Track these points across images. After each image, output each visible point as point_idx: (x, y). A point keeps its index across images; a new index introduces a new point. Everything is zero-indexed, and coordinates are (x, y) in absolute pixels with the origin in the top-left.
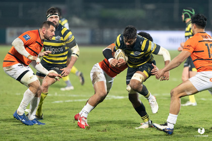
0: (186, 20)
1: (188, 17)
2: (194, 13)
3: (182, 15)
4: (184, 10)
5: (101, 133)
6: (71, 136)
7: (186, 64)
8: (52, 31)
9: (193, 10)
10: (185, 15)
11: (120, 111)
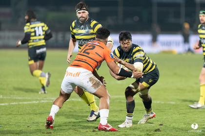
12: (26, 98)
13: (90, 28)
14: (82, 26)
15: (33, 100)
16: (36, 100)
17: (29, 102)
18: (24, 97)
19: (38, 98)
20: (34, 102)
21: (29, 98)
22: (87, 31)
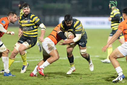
0: (112, 8)
1: (113, 6)
2: (116, 3)
3: (109, 4)
4: (110, 1)
5: (43, 81)
6: (25, 83)
7: (111, 35)
8: (15, 18)
9: (116, 1)
10: (111, 4)
11: (56, 67)
12: (31, 58)
13: (30, 19)
14: (26, 18)
15: (36, 59)
16: (38, 59)
17: (33, 60)
18: (30, 57)
19: (39, 58)
20: (36, 60)
21: (33, 58)
22: (28, 21)
